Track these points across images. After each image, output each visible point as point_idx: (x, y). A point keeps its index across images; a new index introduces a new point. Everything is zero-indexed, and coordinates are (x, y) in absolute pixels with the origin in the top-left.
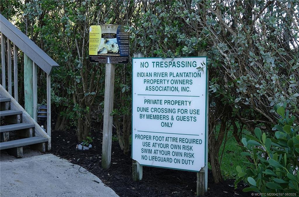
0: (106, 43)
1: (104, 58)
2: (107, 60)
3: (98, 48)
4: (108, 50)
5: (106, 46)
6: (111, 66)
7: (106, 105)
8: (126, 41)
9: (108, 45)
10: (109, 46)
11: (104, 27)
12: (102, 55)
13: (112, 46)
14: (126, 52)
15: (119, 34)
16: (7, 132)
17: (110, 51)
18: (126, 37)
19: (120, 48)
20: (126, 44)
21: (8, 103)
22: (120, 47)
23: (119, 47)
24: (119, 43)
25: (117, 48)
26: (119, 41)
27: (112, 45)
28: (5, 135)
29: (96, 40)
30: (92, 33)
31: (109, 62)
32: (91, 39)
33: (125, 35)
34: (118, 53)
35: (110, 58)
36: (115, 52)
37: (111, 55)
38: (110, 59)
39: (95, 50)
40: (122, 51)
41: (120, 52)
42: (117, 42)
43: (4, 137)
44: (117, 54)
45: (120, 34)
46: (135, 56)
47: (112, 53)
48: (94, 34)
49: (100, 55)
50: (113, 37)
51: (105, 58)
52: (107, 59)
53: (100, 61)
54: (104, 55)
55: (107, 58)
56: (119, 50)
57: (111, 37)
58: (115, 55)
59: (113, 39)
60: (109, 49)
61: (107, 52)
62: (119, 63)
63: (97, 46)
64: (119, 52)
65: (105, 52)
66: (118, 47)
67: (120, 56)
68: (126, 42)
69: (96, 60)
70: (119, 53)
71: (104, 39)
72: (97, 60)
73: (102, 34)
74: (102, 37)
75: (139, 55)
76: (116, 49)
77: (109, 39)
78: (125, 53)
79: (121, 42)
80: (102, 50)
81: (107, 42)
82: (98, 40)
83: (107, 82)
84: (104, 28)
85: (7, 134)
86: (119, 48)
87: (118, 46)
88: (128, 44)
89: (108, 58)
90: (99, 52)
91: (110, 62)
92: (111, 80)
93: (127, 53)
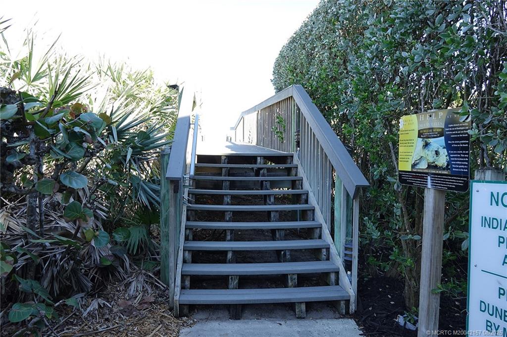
0: (425, 148)
1: (422, 177)
2: (427, 182)
3: (411, 157)
4: (429, 161)
5: (425, 153)
6: (435, 193)
7: (424, 269)
8: (464, 142)
9: (428, 151)
10: (429, 153)
11: (422, 116)
12: (419, 170)
13: (437, 154)
14: (463, 166)
15: (450, 127)
16: (293, 274)
17: (432, 163)
18: (462, 134)
19: (450, 158)
20: (463, 149)
21: (318, 229)
22: (451, 156)
23: (449, 154)
24: (448, 147)
25: (445, 158)
26: (449, 142)
27: (436, 151)
28: (291, 278)
29: (410, 143)
30: (404, 129)
31: (429, 186)
32: (401, 142)
33: (460, 128)
34: (447, 168)
35: (433, 177)
36: (441, 165)
37: (434, 172)
38: (431, 180)
39: (407, 161)
40: (453, 164)
41: (451, 166)
42: (444, 145)
43: (289, 281)
44: (444, 169)
45: (452, 127)
46: (477, 176)
47: (436, 167)
48: (407, 132)
49: (415, 170)
50: (438, 135)
51: (424, 176)
52: (427, 179)
53: (416, 183)
54: (421, 171)
55: (427, 177)
56: (448, 162)
57: (435, 136)
58: (440, 172)
59: (438, 138)
60: (431, 160)
61: (427, 166)
62: (449, 188)
63: (411, 154)
64: (448, 165)
65: (423, 166)
66: (446, 156)
67: (450, 174)
68: (462, 144)
69: (408, 180)
70: (449, 169)
71: (421, 139)
72: (410, 180)
73: (419, 131)
74: (418, 137)
75: (487, 174)
76: (442, 160)
77: (431, 140)
78: (460, 168)
79: (453, 144)
80: (417, 162)
81: (426, 145)
82: (413, 142)
83: (427, 225)
84: (422, 119)
85: (294, 278)
86: (448, 158)
87: (447, 154)
88: (467, 149)
89: (429, 178)
90: (414, 166)
91: (432, 185)
92: (434, 223)
93: (465, 169)
